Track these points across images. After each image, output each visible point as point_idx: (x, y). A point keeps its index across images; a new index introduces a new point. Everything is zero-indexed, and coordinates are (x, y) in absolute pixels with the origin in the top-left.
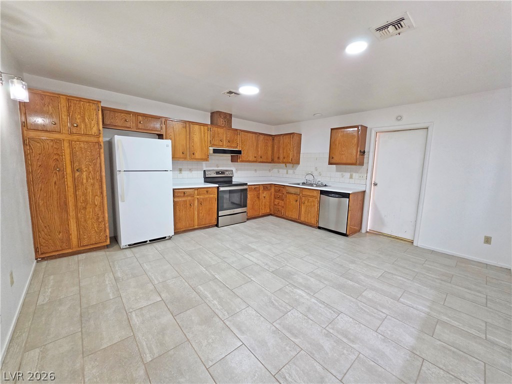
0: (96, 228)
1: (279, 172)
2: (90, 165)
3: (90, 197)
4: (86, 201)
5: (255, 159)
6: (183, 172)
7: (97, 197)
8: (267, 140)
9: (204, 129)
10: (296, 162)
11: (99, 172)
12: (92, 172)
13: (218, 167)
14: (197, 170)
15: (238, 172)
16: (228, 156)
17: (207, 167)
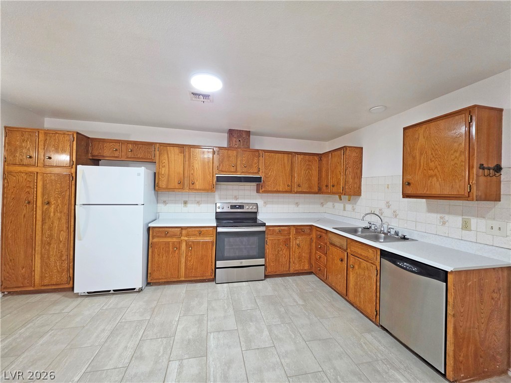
0: (58, 267)
1: (334, 207)
2: (59, 198)
3: (55, 232)
4: (51, 236)
5: (287, 188)
6: (189, 205)
7: (62, 232)
8: (309, 161)
10: (355, 192)
11: (67, 205)
12: (60, 205)
13: (237, 199)
14: (207, 202)
15: (268, 206)
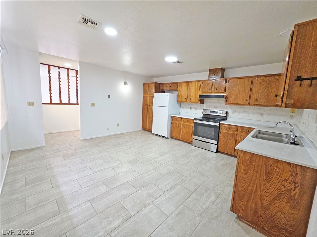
8: (269, 81)
9: (198, 83)
13: (215, 108)
16: (223, 101)
17: (206, 107)
